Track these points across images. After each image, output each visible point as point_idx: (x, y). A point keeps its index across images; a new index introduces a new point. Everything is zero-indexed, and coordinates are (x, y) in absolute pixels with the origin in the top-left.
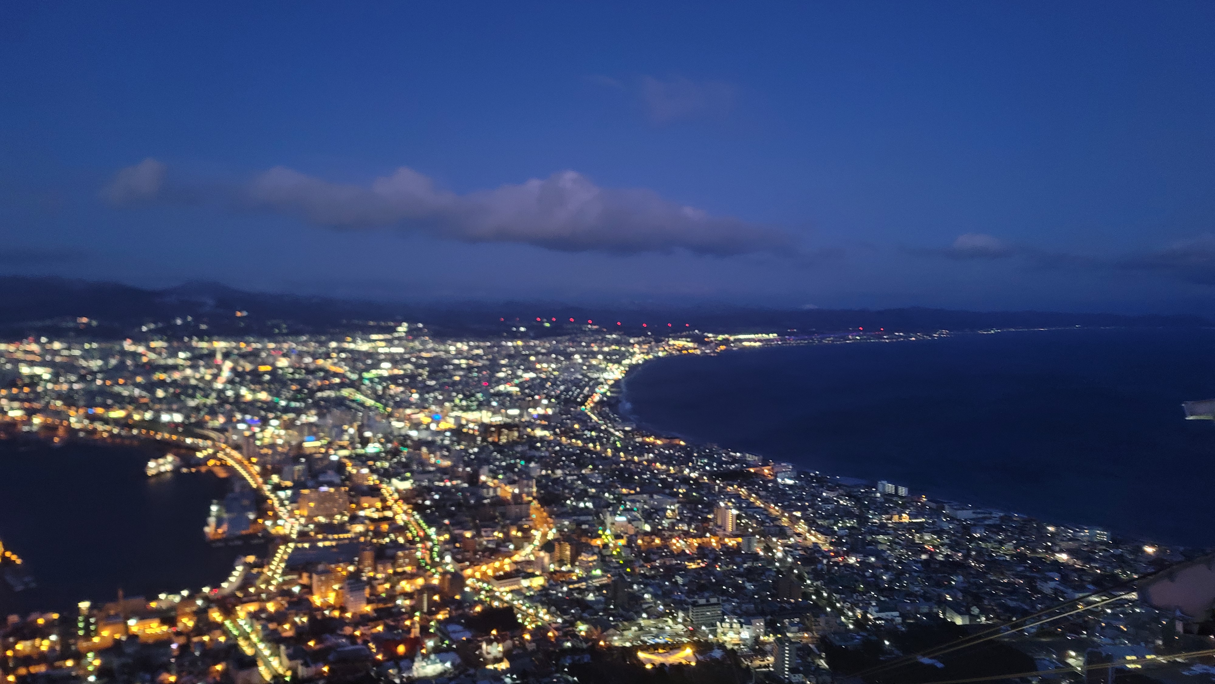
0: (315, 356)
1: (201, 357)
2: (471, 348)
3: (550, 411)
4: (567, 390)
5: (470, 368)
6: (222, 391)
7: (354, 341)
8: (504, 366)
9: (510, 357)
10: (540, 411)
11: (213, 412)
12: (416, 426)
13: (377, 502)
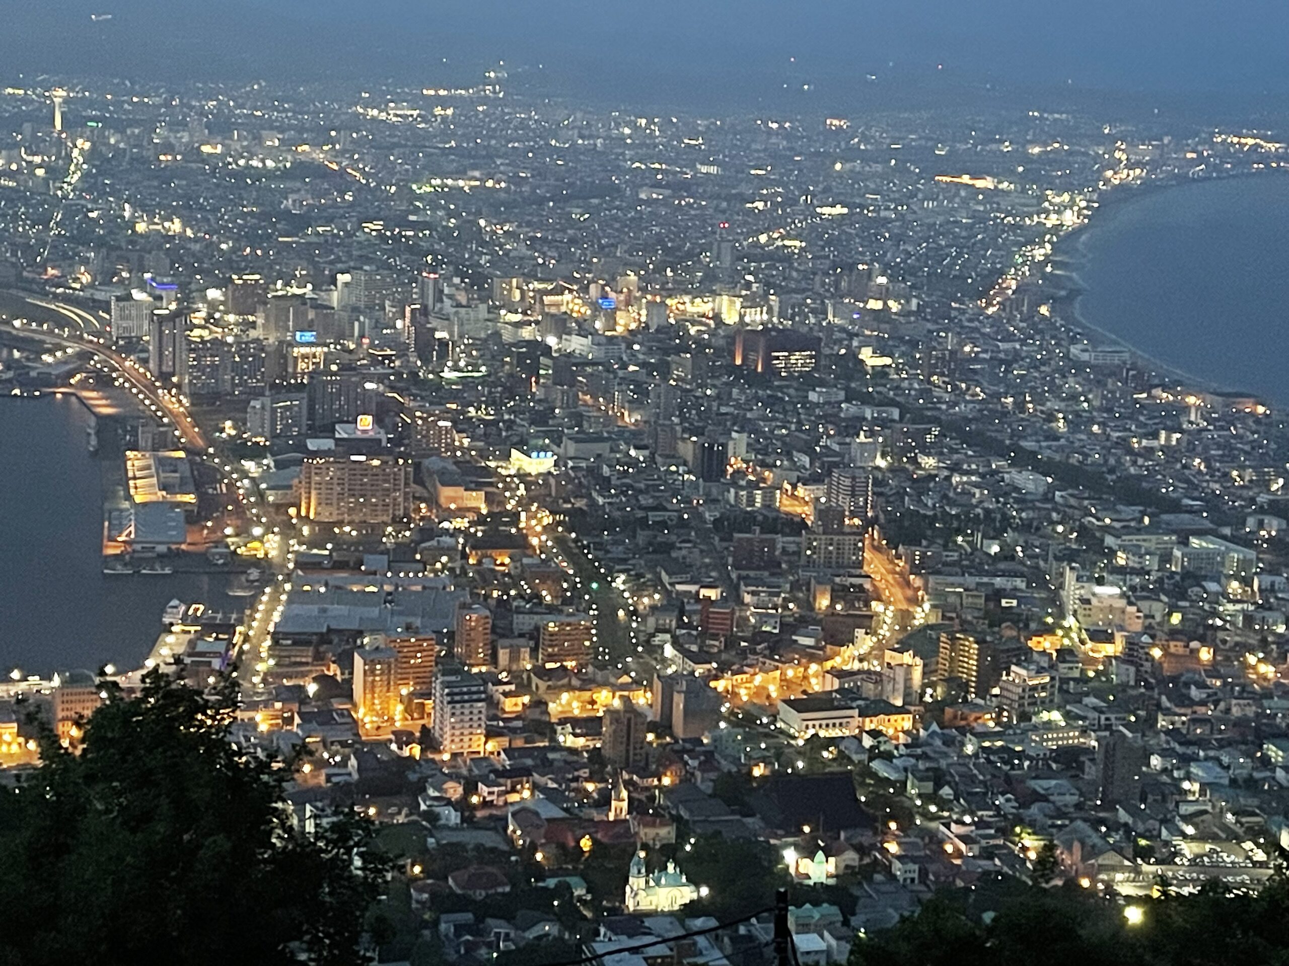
3: (894, 306)
5: (674, 185)
12: (558, 321)
13: (477, 500)
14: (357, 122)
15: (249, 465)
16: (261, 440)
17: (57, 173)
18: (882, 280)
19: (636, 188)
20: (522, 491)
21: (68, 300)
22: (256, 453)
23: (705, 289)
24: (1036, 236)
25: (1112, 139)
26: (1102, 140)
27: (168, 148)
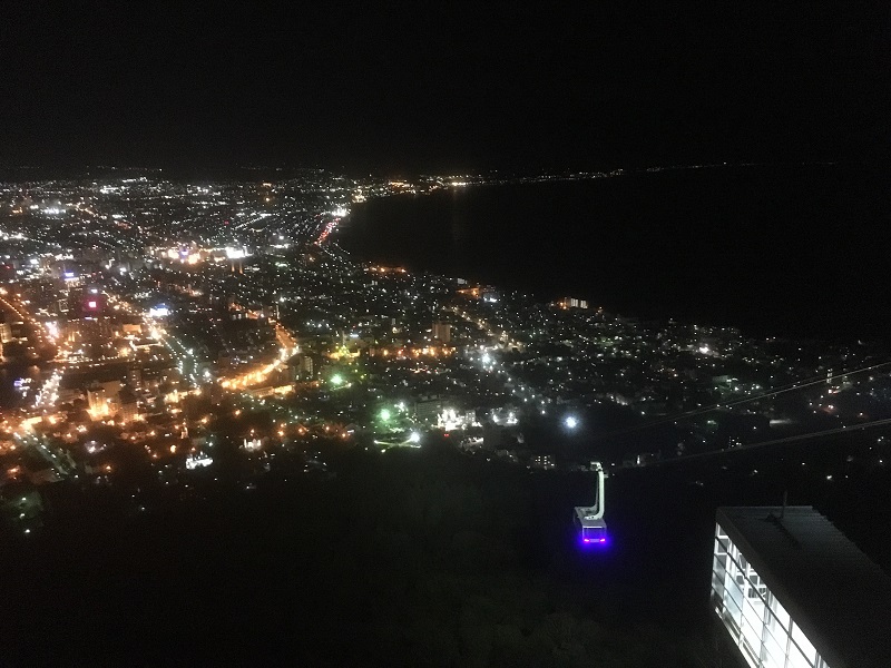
2: (211, 191)
3: (286, 246)
4: (301, 227)
5: (212, 209)
7: (100, 186)
8: (241, 206)
9: (246, 198)
10: (278, 246)
13: (138, 328)
14: (91, 194)
15: (48, 324)
16: (54, 315)
18: (281, 238)
19: (197, 211)
20: (155, 323)
22: (51, 319)
23: (222, 244)
24: (331, 219)
25: (357, 185)
26: (353, 186)
27: (15, 208)
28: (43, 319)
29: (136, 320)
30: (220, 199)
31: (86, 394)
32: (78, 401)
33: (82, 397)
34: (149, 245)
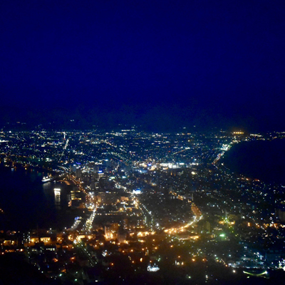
0: (100, 138)
1: (58, 137)
2: (163, 136)
3: (197, 164)
4: (205, 155)
5: (162, 145)
6: (66, 151)
7: (115, 132)
8: (176, 144)
9: (178, 140)
10: (193, 164)
11: (64, 159)
12: (141, 168)
13: (127, 199)
14: (110, 136)
15: (90, 193)
16: (93, 189)
17: (63, 145)
18: (195, 160)
19: (156, 145)
20: (135, 197)
21: (64, 166)
22: (91, 191)
23: (167, 162)
27: (81, 141)
28: (88, 191)
29: (127, 195)
30: (167, 140)
31: (104, 228)
32: (100, 230)
33: (102, 229)
34: (134, 160)
